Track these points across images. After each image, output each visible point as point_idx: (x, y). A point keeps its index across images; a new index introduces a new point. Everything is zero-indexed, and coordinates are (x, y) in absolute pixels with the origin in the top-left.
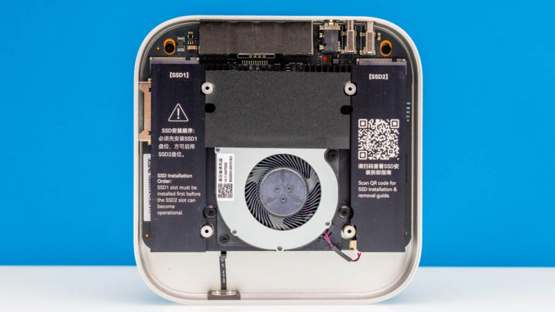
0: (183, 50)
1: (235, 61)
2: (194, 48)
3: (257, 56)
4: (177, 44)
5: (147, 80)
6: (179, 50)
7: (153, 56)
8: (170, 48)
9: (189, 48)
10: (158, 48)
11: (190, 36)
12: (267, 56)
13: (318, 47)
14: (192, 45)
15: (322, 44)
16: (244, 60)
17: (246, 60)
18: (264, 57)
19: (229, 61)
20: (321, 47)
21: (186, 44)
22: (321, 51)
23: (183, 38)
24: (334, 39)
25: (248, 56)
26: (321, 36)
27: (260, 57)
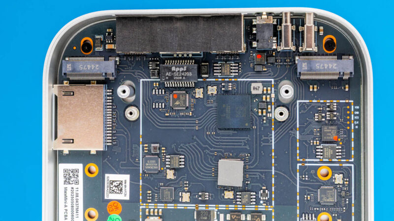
0: (101, 49)
1: (157, 61)
2: (112, 47)
3: (183, 55)
4: (94, 43)
5: (62, 83)
6: (97, 49)
7: (69, 57)
8: (87, 47)
9: (108, 47)
10: (75, 48)
11: (109, 33)
12: (193, 55)
13: (251, 44)
14: (111, 43)
15: (255, 40)
16: (167, 59)
17: (170, 59)
18: (190, 56)
19: (151, 61)
20: (255, 44)
21: (103, 43)
22: (255, 48)
23: (101, 37)
24: (268, 33)
25: (173, 55)
26: (254, 32)
27: (185, 56)
